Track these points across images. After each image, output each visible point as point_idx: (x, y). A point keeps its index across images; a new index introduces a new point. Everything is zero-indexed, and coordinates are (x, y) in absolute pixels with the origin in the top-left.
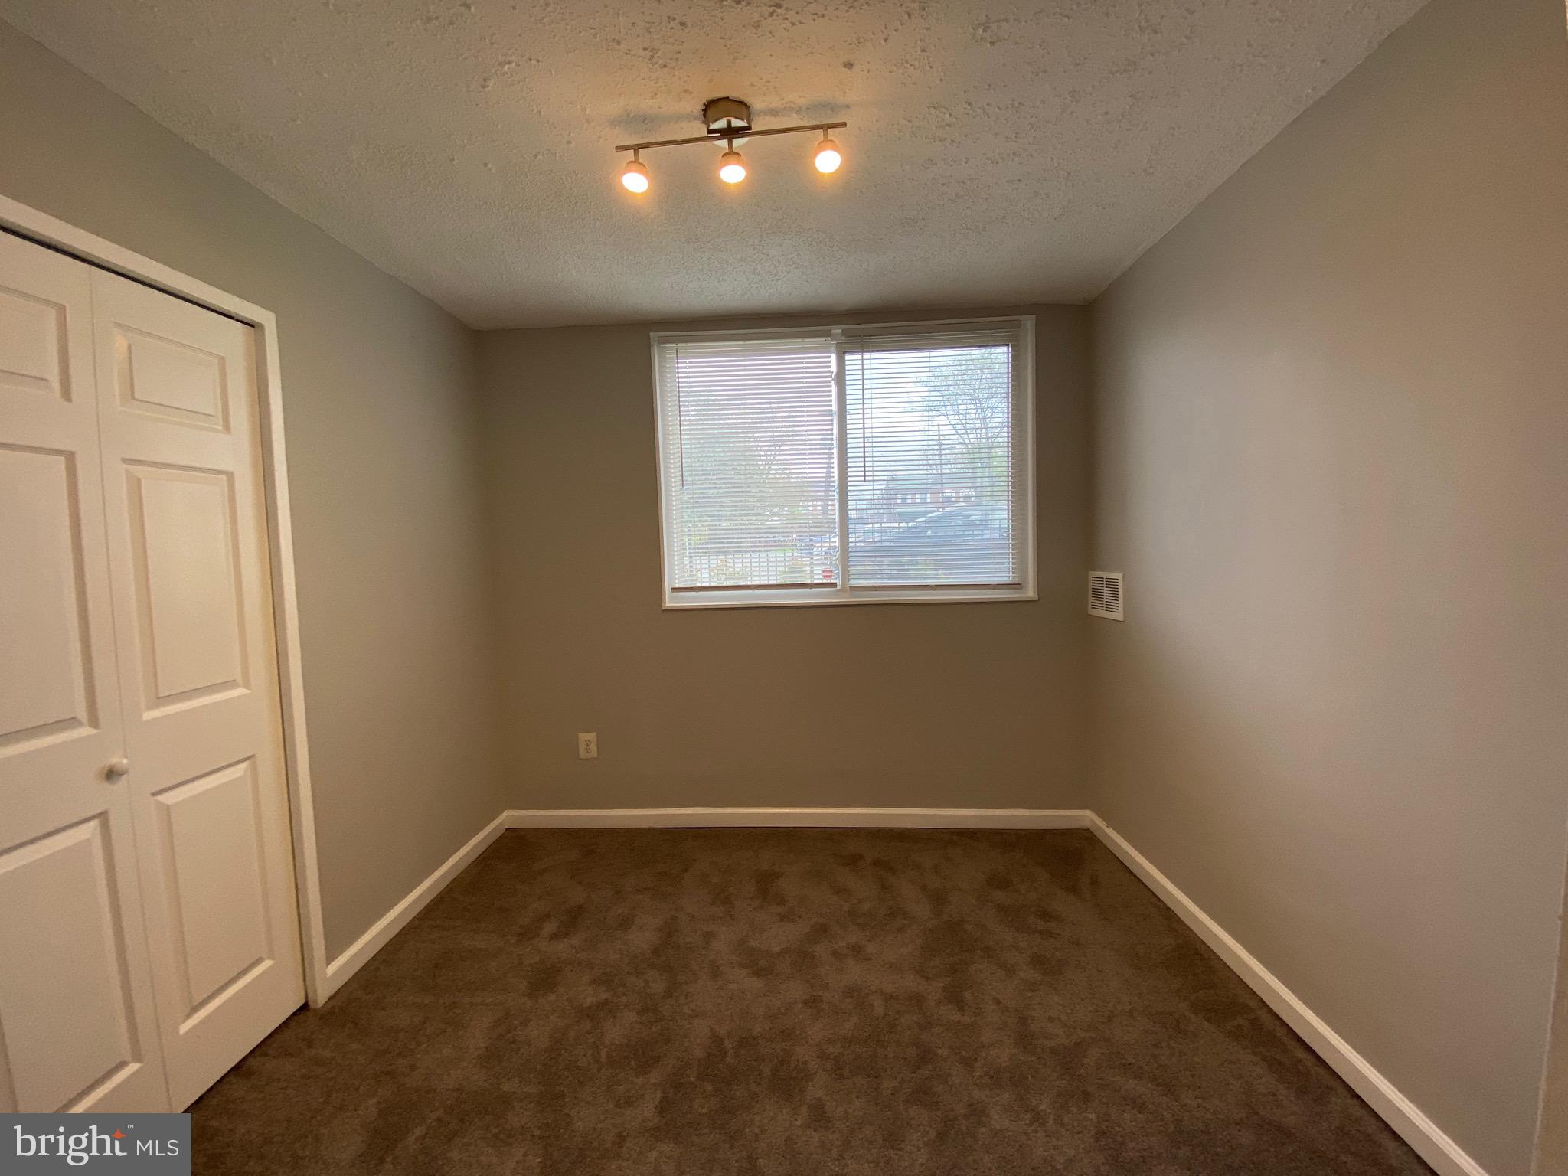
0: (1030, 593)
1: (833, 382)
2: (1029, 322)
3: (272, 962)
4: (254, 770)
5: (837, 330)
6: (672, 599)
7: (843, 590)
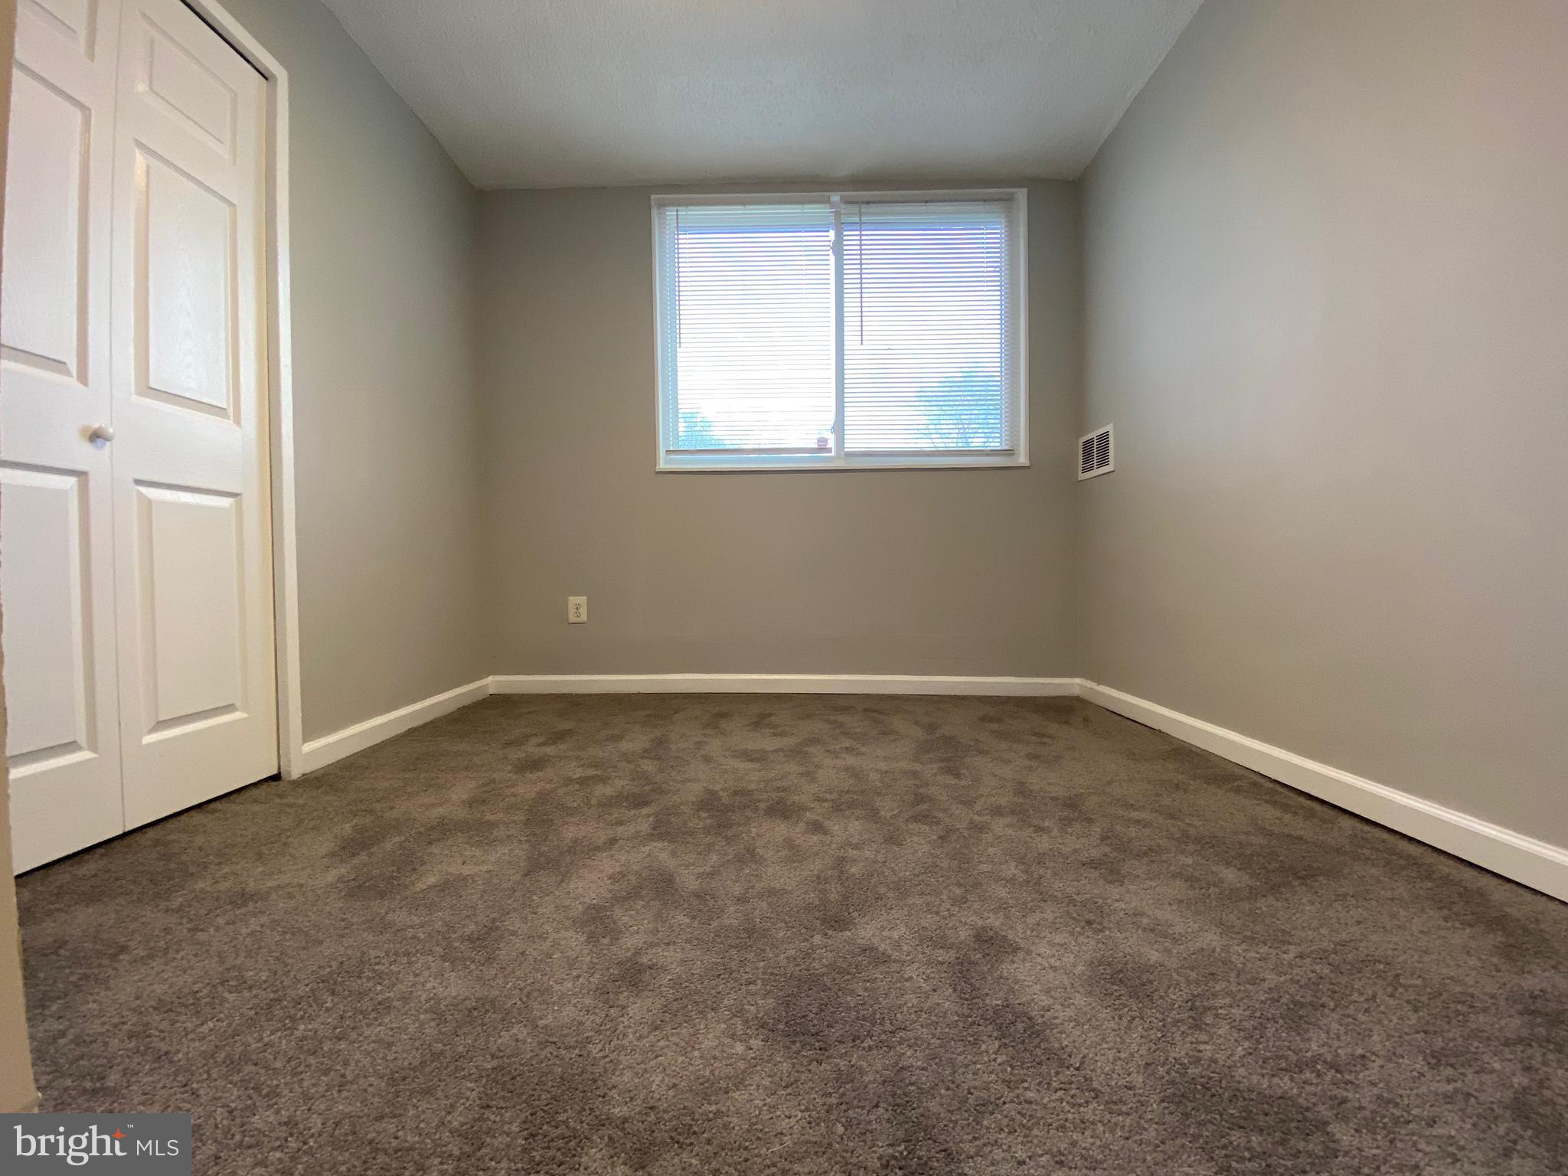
0: (1022, 459)
1: (831, 252)
2: (1022, 194)
3: (245, 715)
4: (239, 508)
5: (835, 197)
6: (666, 462)
7: (838, 457)
